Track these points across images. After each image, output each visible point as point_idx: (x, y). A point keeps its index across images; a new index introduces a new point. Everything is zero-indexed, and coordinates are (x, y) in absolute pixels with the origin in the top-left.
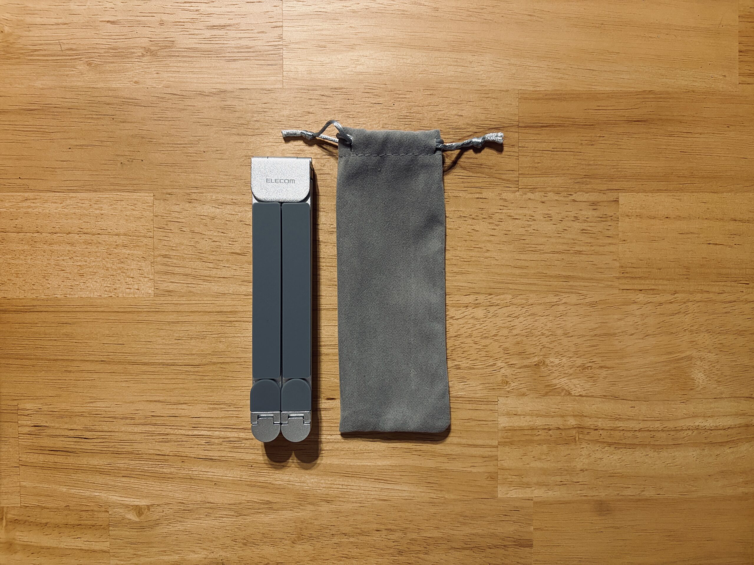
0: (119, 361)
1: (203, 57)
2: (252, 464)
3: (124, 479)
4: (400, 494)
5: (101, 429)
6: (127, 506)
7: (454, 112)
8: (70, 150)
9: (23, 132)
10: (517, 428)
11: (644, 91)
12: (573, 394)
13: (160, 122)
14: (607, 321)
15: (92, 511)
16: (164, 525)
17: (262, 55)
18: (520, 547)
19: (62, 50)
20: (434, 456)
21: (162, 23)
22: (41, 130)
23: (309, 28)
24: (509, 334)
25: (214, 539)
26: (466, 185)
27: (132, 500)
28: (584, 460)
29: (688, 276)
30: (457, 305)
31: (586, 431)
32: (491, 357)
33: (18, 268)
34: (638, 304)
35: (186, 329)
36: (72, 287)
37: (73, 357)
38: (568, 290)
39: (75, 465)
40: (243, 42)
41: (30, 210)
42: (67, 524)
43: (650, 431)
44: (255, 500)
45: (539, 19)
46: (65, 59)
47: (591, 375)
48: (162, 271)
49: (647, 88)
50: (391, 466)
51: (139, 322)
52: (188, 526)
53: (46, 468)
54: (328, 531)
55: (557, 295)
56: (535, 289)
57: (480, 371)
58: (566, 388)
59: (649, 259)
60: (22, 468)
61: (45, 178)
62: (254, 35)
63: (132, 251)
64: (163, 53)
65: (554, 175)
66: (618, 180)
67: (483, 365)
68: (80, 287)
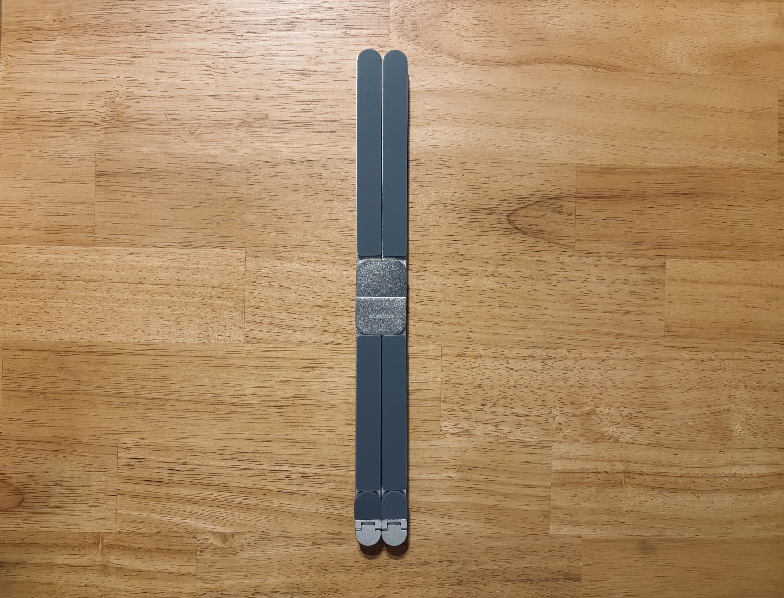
0: (210, 401)
1: (293, 128)
2: (327, 497)
3: (211, 509)
4: (461, 529)
5: (192, 463)
6: (214, 533)
7: (518, 183)
8: (172, 210)
9: (130, 193)
10: (569, 471)
11: (691, 167)
12: (620, 441)
13: (253, 187)
14: (653, 375)
15: (182, 537)
16: (246, 551)
17: (345, 128)
18: (569, 580)
19: (167, 121)
20: (493, 495)
21: (257, 98)
22: (147, 191)
24: (563, 385)
25: (291, 565)
26: (527, 248)
27: (218, 527)
28: (630, 503)
29: (728, 336)
30: (517, 357)
31: (632, 476)
32: (547, 405)
33: (123, 315)
34: (682, 361)
35: (272, 373)
36: (169, 333)
37: (169, 396)
38: (619, 346)
39: (168, 495)
40: (329, 116)
41: (135, 263)
42: (158, 549)
43: (691, 477)
44: (329, 531)
45: (597, 101)
46: (170, 129)
47: (638, 424)
48: (252, 320)
49: (694, 164)
50: (453, 503)
51: (229, 366)
52: (268, 553)
53: (141, 497)
55: (608, 351)
56: (588, 345)
57: (537, 418)
58: (614, 435)
59: (693, 319)
60: (119, 496)
61: (149, 235)
62: (340, 110)
63: (225, 302)
64: (257, 124)
65: (607, 242)
66: (666, 247)
67: (539, 412)
68: (177, 333)
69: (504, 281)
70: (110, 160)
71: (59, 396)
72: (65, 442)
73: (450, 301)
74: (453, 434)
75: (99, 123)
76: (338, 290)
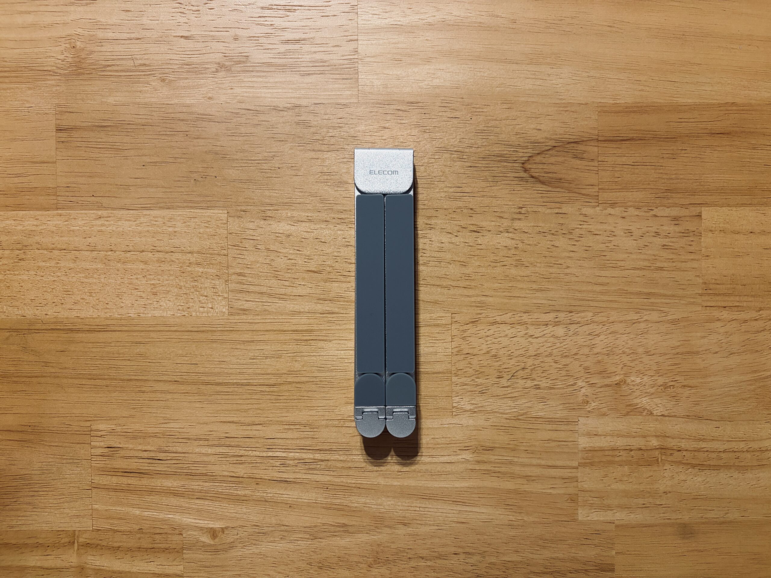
0: (193, 381)
1: (277, 71)
2: (327, 485)
3: (198, 501)
4: (478, 516)
5: (175, 450)
6: (201, 529)
7: (533, 126)
8: (143, 167)
9: (95, 149)
10: (598, 449)
11: (727, 103)
12: (655, 414)
13: (234, 138)
14: (690, 338)
15: (166, 533)
16: (238, 547)
17: (337, 69)
18: (601, 571)
19: (135, 66)
20: (513, 478)
21: (236, 38)
22: (115, 147)
23: (385, 41)
24: (589, 353)
25: (289, 562)
26: (545, 200)
27: (206, 522)
28: (667, 482)
30: (537, 323)
31: (669, 452)
32: (572, 376)
33: (92, 287)
34: (723, 321)
35: (262, 348)
36: (145, 306)
37: (147, 377)
38: (650, 307)
39: (149, 487)
40: (318, 56)
41: (104, 228)
42: (139, 548)
43: (735, 452)
44: (330, 523)
45: (620, 31)
46: (138, 75)
47: (674, 394)
48: (236, 289)
49: (730, 100)
50: (469, 487)
51: (213, 341)
52: (263, 549)
53: (119, 490)
54: (405, 554)
55: (638, 313)
56: (616, 306)
57: (561, 390)
58: (648, 408)
59: (733, 275)
60: (94, 490)
61: (118, 196)
62: (329, 49)
63: (206, 269)
64: (237, 68)
65: (634, 190)
66: (701, 194)
67: (563, 384)
68: (154, 305)
69: (521, 237)
70: (72, 112)
71: (24, 380)
72: (32, 431)
73: (459, 261)
74: (467, 411)
75: (59, 71)
76: (333, 252)
